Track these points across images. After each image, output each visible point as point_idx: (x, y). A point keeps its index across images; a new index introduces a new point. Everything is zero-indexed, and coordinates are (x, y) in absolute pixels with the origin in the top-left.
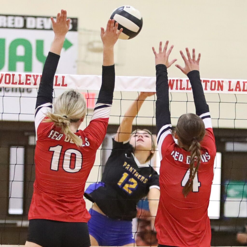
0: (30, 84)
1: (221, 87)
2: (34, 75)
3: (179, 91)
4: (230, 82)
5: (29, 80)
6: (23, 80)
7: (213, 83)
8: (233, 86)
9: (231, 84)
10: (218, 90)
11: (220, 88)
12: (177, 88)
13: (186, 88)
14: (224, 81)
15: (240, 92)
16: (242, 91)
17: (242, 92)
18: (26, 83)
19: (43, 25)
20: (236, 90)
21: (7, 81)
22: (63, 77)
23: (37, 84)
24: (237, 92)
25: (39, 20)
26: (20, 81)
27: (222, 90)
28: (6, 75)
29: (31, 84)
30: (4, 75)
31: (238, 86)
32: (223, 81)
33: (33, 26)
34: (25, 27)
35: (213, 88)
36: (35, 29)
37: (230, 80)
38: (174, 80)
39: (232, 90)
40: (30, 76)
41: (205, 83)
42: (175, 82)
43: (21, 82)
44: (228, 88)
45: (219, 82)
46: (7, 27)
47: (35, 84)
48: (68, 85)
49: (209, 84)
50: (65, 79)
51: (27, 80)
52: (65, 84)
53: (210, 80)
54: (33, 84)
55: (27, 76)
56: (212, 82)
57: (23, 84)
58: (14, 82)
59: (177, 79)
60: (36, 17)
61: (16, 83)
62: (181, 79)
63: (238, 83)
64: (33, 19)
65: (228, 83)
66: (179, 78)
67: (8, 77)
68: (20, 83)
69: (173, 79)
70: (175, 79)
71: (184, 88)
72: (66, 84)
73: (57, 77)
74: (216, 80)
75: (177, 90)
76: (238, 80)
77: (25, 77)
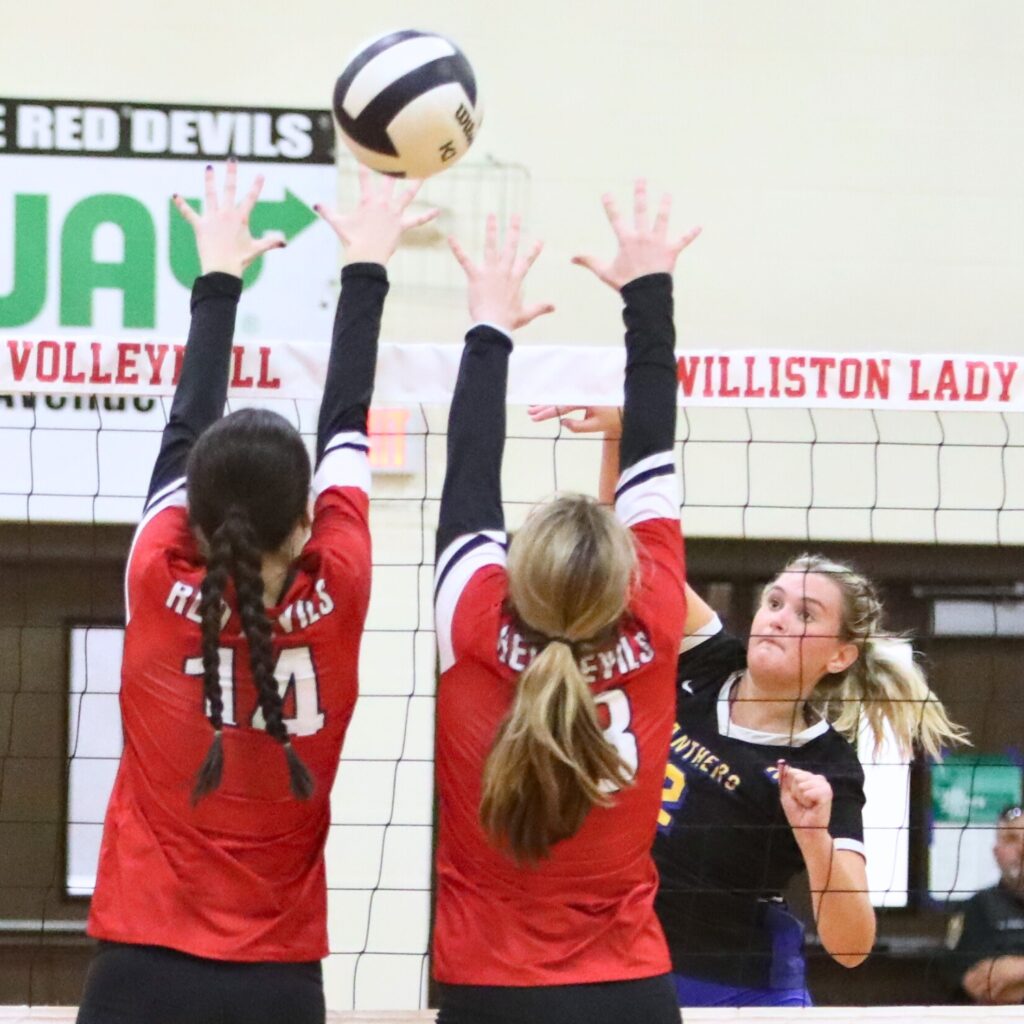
0: (134, 379)
1: (880, 382)
2: (151, 343)
3: (717, 400)
4: (915, 365)
5: (132, 363)
6: (109, 362)
7: (851, 370)
8: (929, 380)
9: (922, 371)
10: (870, 394)
11: (875, 388)
12: (708, 391)
13: (743, 388)
14: (892, 362)
15: (954, 402)
16: (962, 398)
17: (962, 404)
18: (121, 378)
19: (195, 140)
20: (939, 395)
21: (47, 370)
22: (265, 353)
23: (163, 382)
24: (946, 404)
25: (180, 118)
26: (96, 368)
27: (884, 394)
28: (43, 345)
29: (140, 380)
30: (32, 346)
31: (947, 380)
32: (886, 363)
33: (158, 146)
34: (124, 150)
35: (850, 387)
36: (167, 155)
37: (915, 357)
38: (695, 361)
39: (925, 395)
40: (136, 348)
41: (816, 370)
42: (701, 368)
43: (102, 373)
44: (908, 389)
45: (872, 364)
46: (54, 152)
47: (156, 379)
48: (282, 382)
49: (833, 374)
50: (271, 358)
51: (123, 363)
52: (270, 378)
53: (839, 357)
54: (148, 381)
55: (123, 348)
56: (845, 363)
57: (107, 379)
58: (75, 372)
59: (709, 353)
60: (166, 109)
61: (81, 377)
62: (725, 354)
63: (948, 367)
64: (158, 117)
65: (910, 370)
66: (716, 353)
67: (48, 353)
68: (96, 378)
69: (694, 353)
70: (702, 354)
71: (736, 391)
72: (277, 377)
73: (240, 351)
74: (863, 357)
75: (708, 399)
76: (948, 357)
77: (117, 354)
